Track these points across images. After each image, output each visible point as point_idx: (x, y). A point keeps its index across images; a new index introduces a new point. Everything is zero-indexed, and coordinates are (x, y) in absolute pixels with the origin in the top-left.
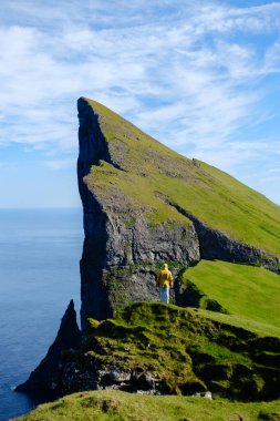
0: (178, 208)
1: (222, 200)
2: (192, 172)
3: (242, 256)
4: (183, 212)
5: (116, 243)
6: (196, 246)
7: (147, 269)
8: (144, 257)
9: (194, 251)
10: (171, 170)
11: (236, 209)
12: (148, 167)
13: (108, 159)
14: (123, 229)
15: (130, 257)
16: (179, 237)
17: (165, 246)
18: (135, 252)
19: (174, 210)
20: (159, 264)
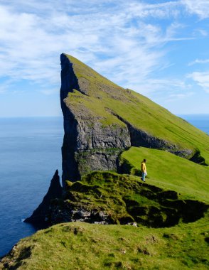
0: (118, 117)
1: (144, 113)
2: (126, 96)
3: (155, 144)
4: (121, 119)
5: (83, 137)
6: (129, 139)
7: (101, 152)
8: (98, 145)
9: (128, 142)
10: (114, 95)
11: (151, 117)
12: (101, 94)
13: (78, 88)
14: (86, 129)
15: (91, 145)
16: (119, 133)
17: (111, 138)
18: (93, 142)
19: (116, 118)
20: (107, 150)
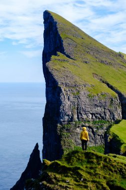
0: (108, 85)
4: (112, 88)
7: (87, 124)
8: (85, 117)
10: (104, 60)
14: (71, 98)
15: (75, 117)
16: (108, 104)
17: (99, 110)
18: (79, 113)
20: (94, 122)
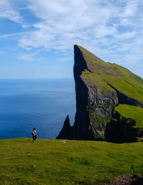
0: (111, 86)
1: (125, 83)
2: (115, 72)
3: (132, 102)
4: (112, 87)
5: (91, 97)
6: (117, 99)
7: (101, 106)
8: (100, 102)
9: (116, 101)
10: (108, 72)
11: (130, 86)
12: (100, 71)
13: (87, 68)
14: (93, 93)
15: (95, 102)
16: (111, 96)
17: (107, 98)
18: (97, 101)
20: (105, 105)
